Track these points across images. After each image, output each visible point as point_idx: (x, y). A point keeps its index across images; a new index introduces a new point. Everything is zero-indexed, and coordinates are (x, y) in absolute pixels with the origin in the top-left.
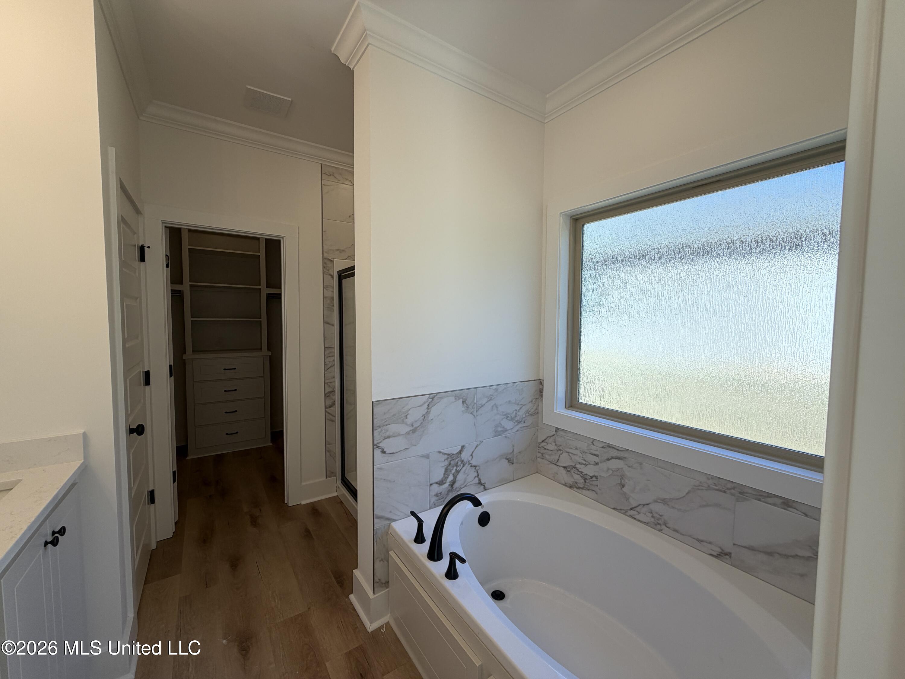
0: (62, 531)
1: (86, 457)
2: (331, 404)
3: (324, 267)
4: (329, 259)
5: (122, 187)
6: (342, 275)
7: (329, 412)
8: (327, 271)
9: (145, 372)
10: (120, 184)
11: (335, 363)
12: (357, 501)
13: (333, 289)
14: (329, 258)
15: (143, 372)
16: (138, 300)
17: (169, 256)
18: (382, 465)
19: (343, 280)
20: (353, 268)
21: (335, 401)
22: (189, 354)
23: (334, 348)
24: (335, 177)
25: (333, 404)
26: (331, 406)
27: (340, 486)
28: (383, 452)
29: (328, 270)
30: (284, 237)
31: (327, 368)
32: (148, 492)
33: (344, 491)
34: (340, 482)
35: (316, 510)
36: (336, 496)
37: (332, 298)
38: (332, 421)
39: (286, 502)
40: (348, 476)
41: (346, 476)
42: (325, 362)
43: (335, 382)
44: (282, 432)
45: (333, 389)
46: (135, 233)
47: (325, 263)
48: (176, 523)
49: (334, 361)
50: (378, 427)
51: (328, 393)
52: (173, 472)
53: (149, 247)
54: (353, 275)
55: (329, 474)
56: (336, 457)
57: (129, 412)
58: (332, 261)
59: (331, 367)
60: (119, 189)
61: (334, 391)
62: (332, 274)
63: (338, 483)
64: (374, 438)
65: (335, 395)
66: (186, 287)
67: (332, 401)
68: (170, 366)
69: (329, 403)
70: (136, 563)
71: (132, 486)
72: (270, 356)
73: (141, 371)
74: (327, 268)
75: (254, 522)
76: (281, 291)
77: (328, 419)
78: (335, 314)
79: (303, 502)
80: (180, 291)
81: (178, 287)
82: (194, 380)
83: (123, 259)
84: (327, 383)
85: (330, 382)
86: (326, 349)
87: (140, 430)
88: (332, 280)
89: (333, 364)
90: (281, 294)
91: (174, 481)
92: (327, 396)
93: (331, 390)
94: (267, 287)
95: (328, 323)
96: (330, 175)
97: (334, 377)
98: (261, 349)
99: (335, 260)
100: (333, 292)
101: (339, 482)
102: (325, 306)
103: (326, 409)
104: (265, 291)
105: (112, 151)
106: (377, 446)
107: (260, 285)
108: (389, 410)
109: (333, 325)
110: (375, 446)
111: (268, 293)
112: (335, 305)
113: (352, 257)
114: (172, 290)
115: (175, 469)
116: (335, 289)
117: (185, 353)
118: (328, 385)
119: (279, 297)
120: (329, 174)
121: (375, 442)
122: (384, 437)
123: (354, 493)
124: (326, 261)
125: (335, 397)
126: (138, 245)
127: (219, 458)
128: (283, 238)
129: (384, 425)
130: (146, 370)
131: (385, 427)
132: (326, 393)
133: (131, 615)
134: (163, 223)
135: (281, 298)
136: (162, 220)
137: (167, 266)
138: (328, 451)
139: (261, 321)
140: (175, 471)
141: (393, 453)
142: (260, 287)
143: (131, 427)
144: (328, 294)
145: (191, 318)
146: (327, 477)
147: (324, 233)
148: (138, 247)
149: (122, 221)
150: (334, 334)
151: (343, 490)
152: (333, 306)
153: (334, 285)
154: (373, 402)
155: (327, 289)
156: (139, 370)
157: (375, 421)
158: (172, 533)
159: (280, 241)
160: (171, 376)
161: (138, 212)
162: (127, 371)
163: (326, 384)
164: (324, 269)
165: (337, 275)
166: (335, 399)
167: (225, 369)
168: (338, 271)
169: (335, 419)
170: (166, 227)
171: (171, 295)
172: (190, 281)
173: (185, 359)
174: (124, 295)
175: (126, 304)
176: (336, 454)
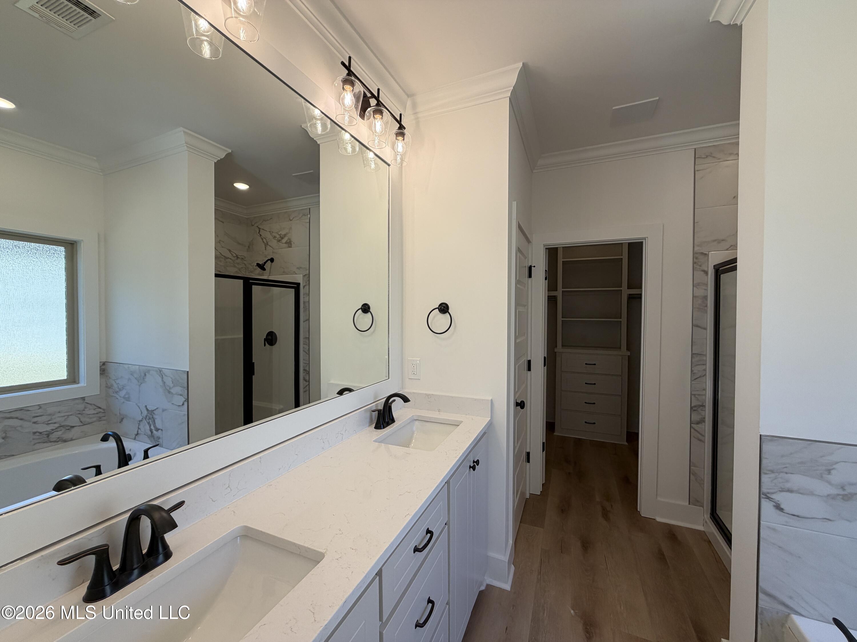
0: (478, 462)
1: (492, 417)
2: (698, 420)
3: (694, 263)
4: (702, 253)
5: (520, 227)
6: (720, 269)
7: (696, 428)
8: (698, 267)
9: (528, 360)
10: (518, 226)
11: (706, 373)
12: (731, 549)
13: (707, 287)
14: (701, 251)
15: (527, 360)
16: (526, 307)
17: (547, 271)
18: (775, 524)
19: (722, 276)
20: (735, 260)
21: (704, 418)
22: (559, 348)
23: (706, 355)
24: (714, 157)
25: (702, 421)
26: (698, 423)
27: (708, 521)
28: (778, 507)
29: (700, 266)
30: (647, 238)
31: (695, 377)
32: (526, 452)
33: (712, 530)
34: (709, 516)
35: (674, 535)
36: (703, 531)
37: (705, 298)
38: (700, 440)
39: (639, 510)
40: (721, 513)
41: (717, 512)
42: (692, 371)
43: (705, 395)
44: (637, 434)
45: (703, 403)
46: (526, 258)
47: (697, 258)
48: (543, 484)
49: (705, 370)
50: (769, 470)
51: (695, 406)
52: (543, 443)
53: (534, 267)
54: (735, 269)
55: (694, 501)
56: (704, 484)
57: (517, 390)
58: (706, 254)
59: (700, 377)
60: (518, 228)
61: (703, 406)
62: (706, 269)
63: (705, 516)
64: (762, 484)
65: (705, 411)
66: (559, 294)
67: (701, 417)
68: (545, 357)
69: (696, 417)
70: (516, 504)
71: (516, 445)
72: (628, 356)
73: (525, 360)
74: (699, 264)
75: (606, 515)
76: (642, 291)
77: (694, 437)
78: (709, 316)
79: (659, 519)
80: (555, 296)
81: (553, 293)
82: (562, 370)
83: (518, 279)
84: (695, 395)
85: (699, 395)
86: (694, 356)
87: (522, 405)
88: (706, 277)
89: (704, 374)
90: (641, 295)
91: (543, 451)
92: (695, 410)
93: (700, 404)
94: (628, 288)
95: (697, 326)
96: (707, 157)
97: (705, 390)
98: (620, 348)
99: (710, 252)
100: (707, 290)
101: (707, 516)
102: (694, 306)
103: (692, 425)
104: (626, 292)
105: (514, 204)
106: (766, 495)
107: (621, 287)
108: (791, 454)
109: (705, 329)
110: (762, 495)
111: (629, 294)
112: (709, 305)
113: (734, 247)
114: (548, 296)
115: (545, 441)
116: (709, 286)
117: (556, 347)
118: (695, 397)
119: (639, 297)
120: (705, 157)
121: (764, 490)
122: (781, 488)
123: (728, 537)
124: (697, 256)
125: (705, 413)
126: (528, 266)
127: (578, 442)
128: (645, 239)
129: (782, 472)
130: (529, 359)
131: (782, 475)
132: (692, 405)
133: (511, 542)
134: (544, 246)
135: (641, 298)
136: (544, 244)
137: (546, 279)
138: (693, 474)
139: (621, 321)
140: (544, 442)
141: (798, 516)
142: (621, 289)
143: (517, 401)
144: (700, 292)
145: (562, 318)
146: (690, 503)
147: (695, 224)
148: (527, 267)
149: (519, 250)
150: (706, 339)
151: (712, 528)
152: (706, 306)
153: (707, 282)
154: (761, 435)
155: (698, 287)
156: (524, 360)
157: (764, 461)
158: (540, 492)
159: (642, 243)
160: (545, 366)
161: (529, 241)
162: (517, 360)
163: (692, 396)
164: (695, 265)
165: (714, 270)
166: (705, 415)
167: (586, 364)
168: (714, 266)
169: (705, 439)
170: (546, 249)
171: (548, 300)
172: (563, 288)
173: (556, 352)
174: (517, 304)
175: (518, 311)
176: (704, 481)
